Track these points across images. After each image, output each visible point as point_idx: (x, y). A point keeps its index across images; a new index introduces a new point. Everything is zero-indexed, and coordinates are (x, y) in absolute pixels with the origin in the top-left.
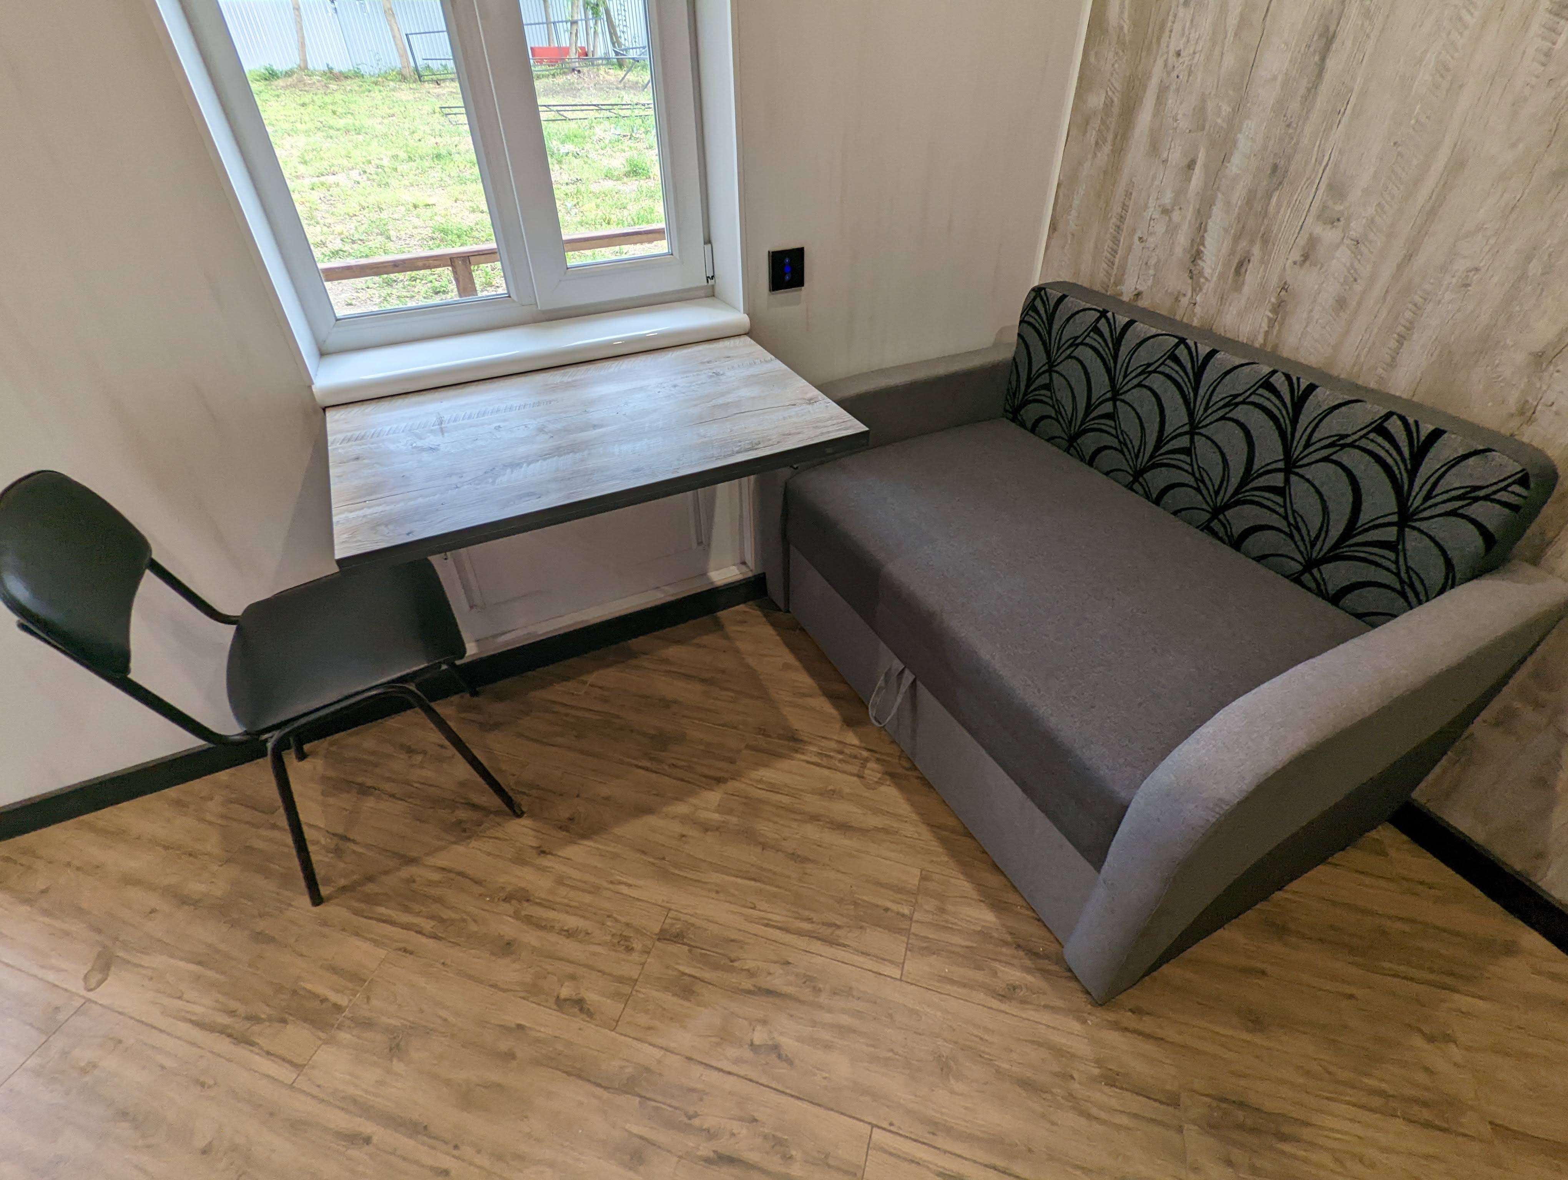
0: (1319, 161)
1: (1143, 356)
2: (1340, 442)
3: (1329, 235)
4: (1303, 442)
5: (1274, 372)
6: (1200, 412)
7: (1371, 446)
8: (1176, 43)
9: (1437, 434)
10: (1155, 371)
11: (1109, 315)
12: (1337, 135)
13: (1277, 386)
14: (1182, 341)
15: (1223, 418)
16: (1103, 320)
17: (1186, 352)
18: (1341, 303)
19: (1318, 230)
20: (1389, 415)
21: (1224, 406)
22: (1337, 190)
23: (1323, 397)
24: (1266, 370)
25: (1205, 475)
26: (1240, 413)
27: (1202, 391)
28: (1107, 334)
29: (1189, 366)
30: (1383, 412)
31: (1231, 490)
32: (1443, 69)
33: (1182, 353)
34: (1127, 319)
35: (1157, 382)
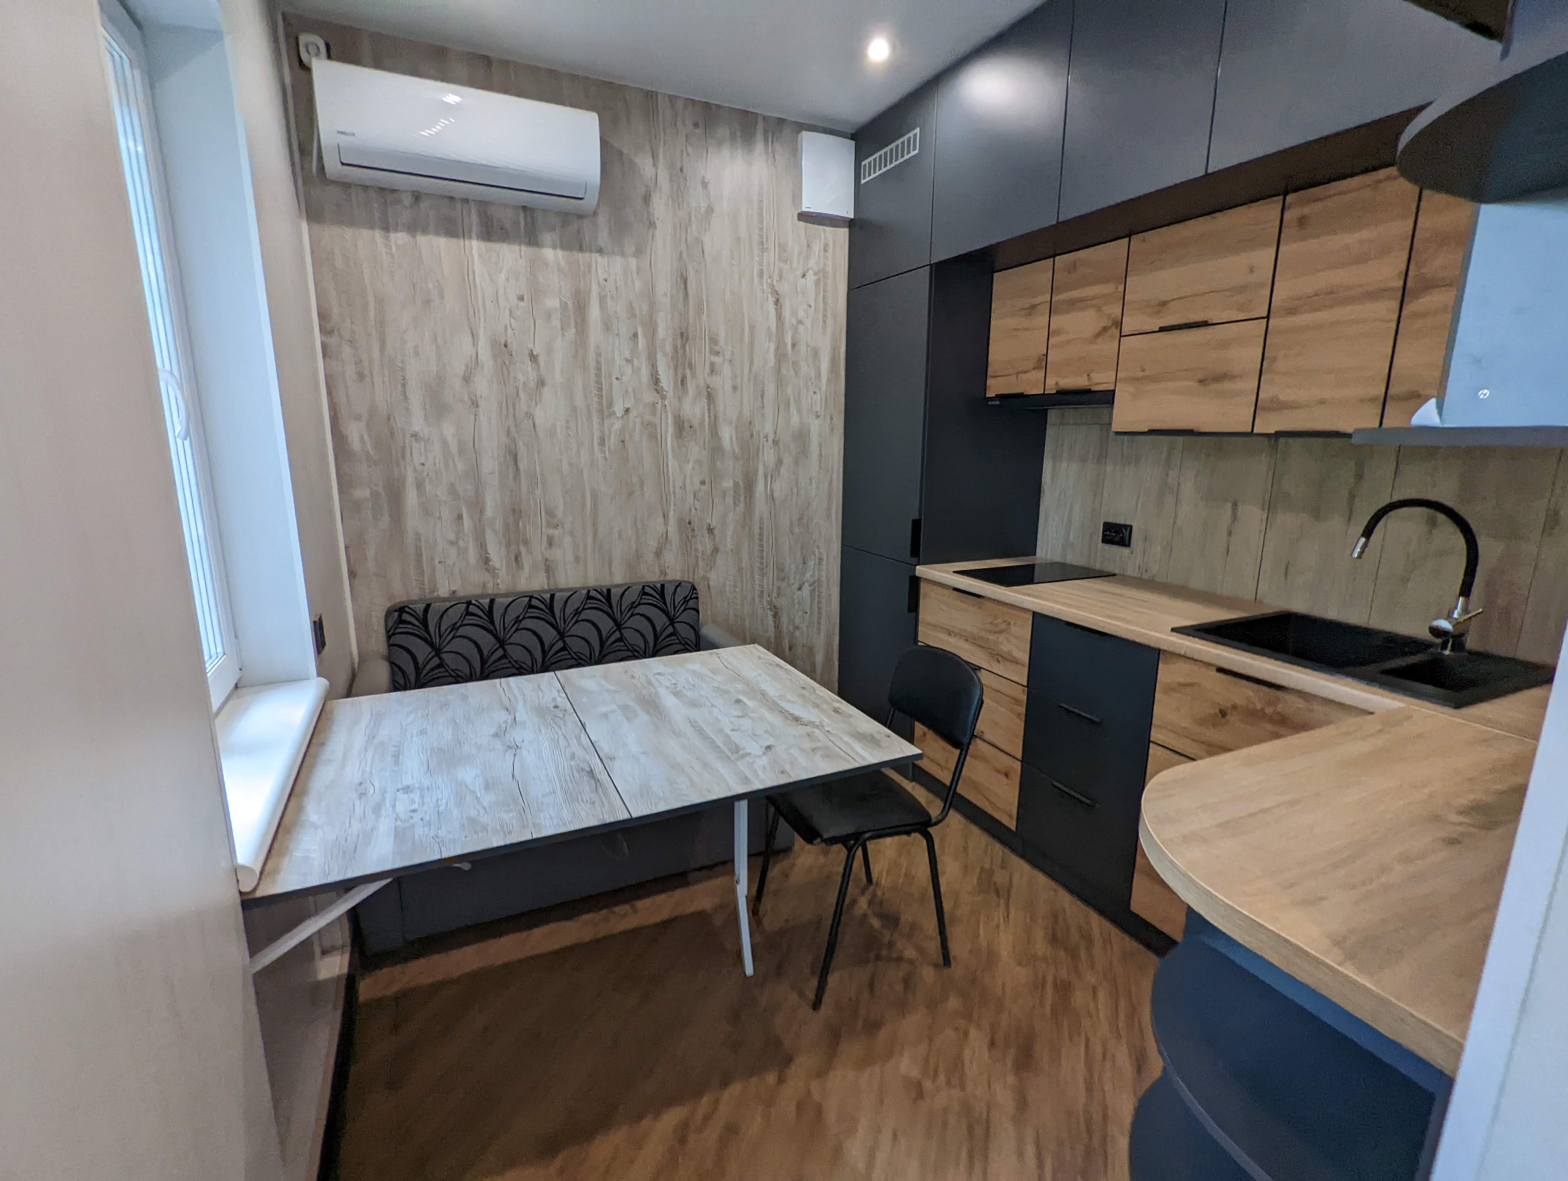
0: (536, 504)
1: (512, 614)
2: (633, 606)
3: (556, 533)
4: (619, 613)
5: (589, 591)
6: (562, 626)
7: (646, 601)
8: (417, 459)
9: (663, 586)
10: (524, 618)
11: (473, 602)
12: (538, 492)
13: (594, 595)
14: (531, 597)
15: (576, 622)
16: (471, 607)
17: (537, 601)
18: (577, 559)
19: (551, 531)
20: (644, 587)
21: (574, 615)
22: (551, 514)
23: (616, 593)
24: (585, 592)
25: (579, 655)
26: (583, 616)
27: (557, 615)
28: (480, 613)
29: (543, 607)
30: (641, 587)
31: (597, 653)
32: (570, 464)
33: (534, 602)
34: (488, 600)
35: (528, 623)
